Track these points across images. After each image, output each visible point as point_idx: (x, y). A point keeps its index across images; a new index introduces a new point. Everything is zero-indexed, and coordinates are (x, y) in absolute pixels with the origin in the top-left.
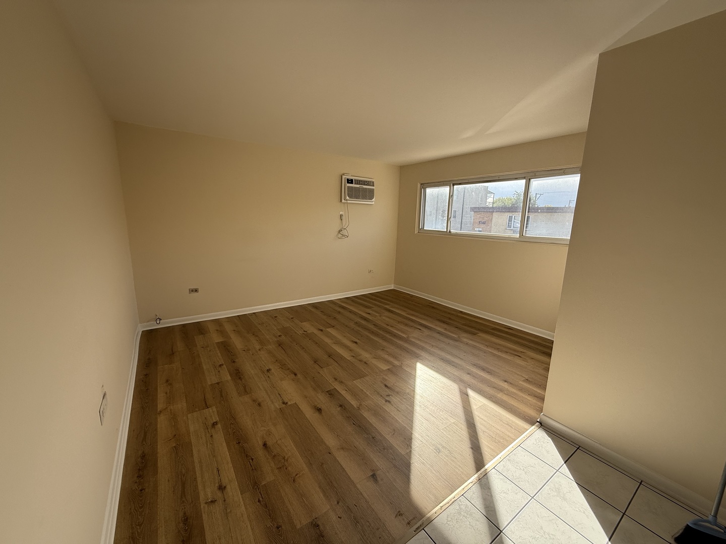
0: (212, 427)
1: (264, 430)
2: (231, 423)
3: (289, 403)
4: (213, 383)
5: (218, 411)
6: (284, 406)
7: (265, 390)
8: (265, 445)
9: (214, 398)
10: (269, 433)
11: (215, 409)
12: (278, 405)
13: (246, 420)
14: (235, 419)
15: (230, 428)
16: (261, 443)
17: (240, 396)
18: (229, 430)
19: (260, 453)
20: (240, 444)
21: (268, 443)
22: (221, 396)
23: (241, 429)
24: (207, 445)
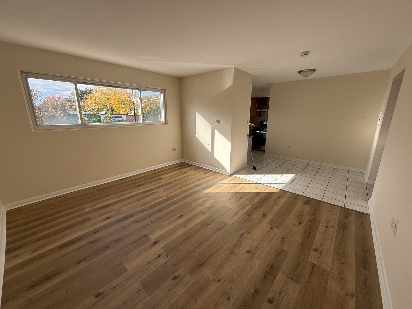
0: (317, 250)
1: (294, 227)
2: (306, 242)
3: (270, 226)
4: (294, 283)
5: (309, 256)
6: (274, 228)
7: (270, 242)
8: (300, 224)
9: (304, 268)
10: (293, 225)
11: (310, 259)
12: (275, 230)
13: (298, 238)
14: (303, 243)
15: (308, 241)
16: (301, 225)
17: (288, 252)
18: (309, 241)
19: (304, 223)
20: (309, 232)
21: (298, 223)
22: (298, 264)
23: (304, 236)
24: (325, 244)
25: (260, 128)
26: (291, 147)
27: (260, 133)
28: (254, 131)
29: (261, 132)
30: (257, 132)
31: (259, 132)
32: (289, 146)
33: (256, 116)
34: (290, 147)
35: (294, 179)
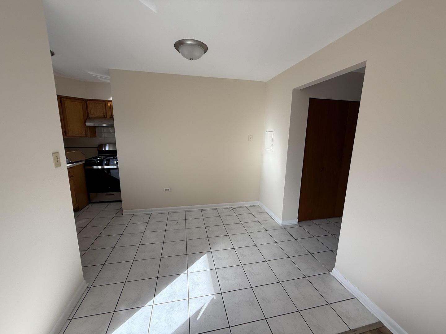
25: (102, 161)
26: (169, 189)
27: (103, 170)
28: (87, 167)
29: (106, 167)
30: (95, 167)
31: (100, 167)
32: (167, 189)
33: (87, 136)
34: (170, 191)
35: (212, 261)
